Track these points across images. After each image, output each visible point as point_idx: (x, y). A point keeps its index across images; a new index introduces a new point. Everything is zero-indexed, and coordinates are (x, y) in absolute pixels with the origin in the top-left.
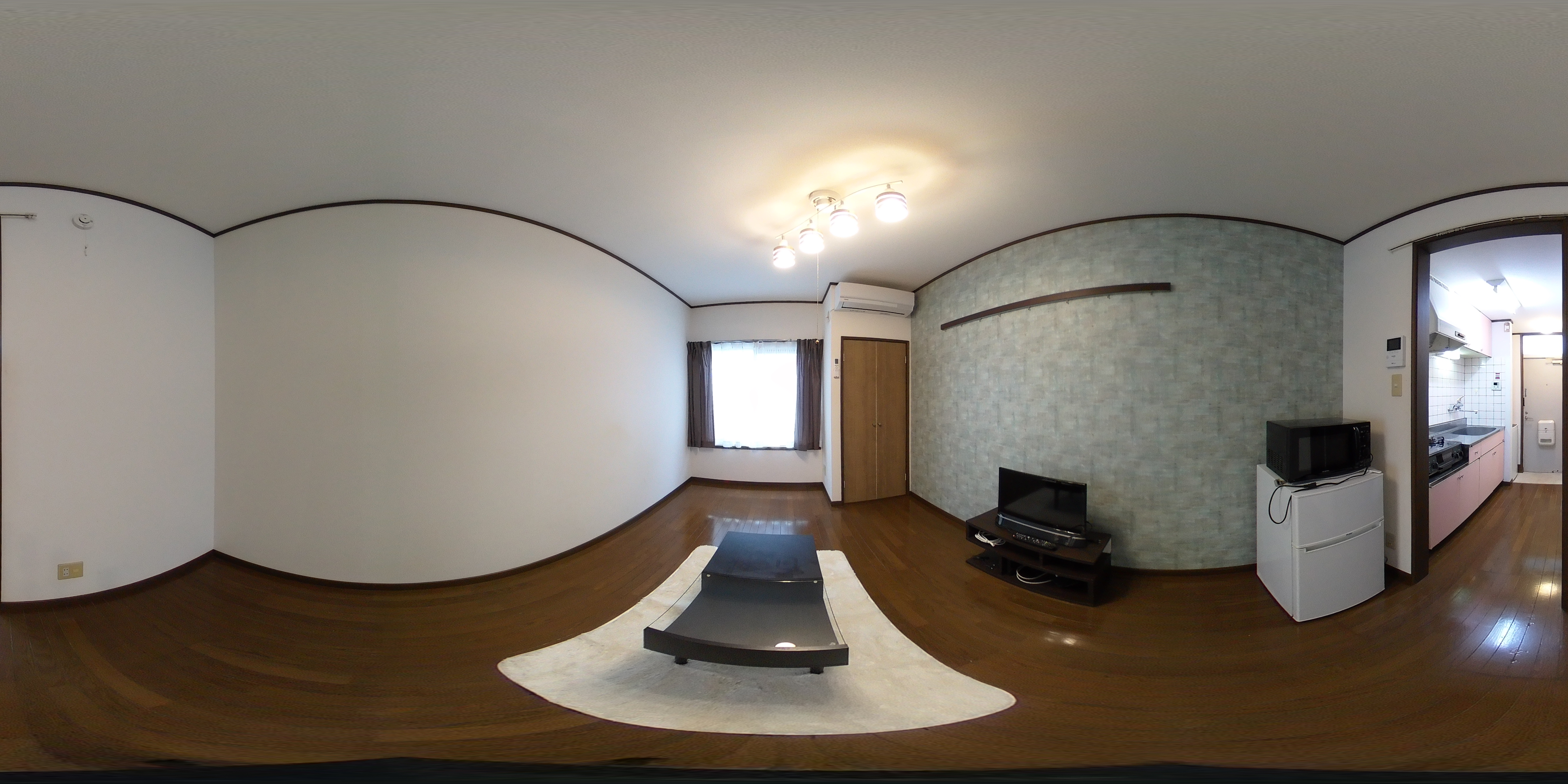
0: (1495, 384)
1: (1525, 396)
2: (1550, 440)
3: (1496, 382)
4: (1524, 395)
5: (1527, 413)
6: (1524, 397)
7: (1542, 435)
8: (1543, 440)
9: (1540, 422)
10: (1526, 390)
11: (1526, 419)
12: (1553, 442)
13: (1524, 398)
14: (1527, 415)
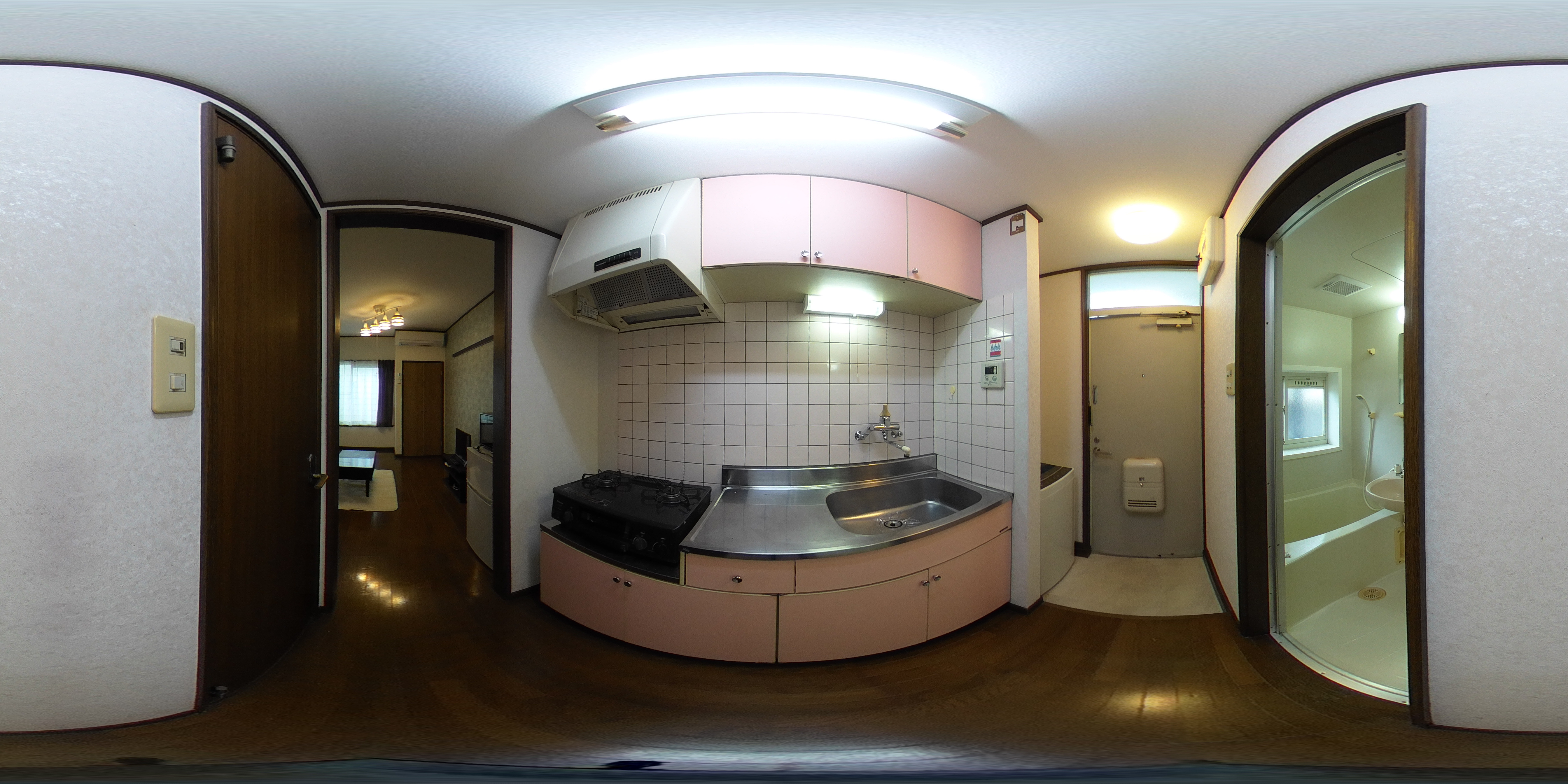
0: (989, 370)
1: (1094, 402)
2: (1153, 503)
3: (990, 364)
4: (1091, 399)
5: (1097, 441)
6: (1091, 404)
7: (1132, 492)
8: (1132, 503)
9: (1130, 463)
10: (1094, 388)
11: (1096, 454)
12: (1159, 507)
13: (1090, 408)
14: (1098, 446)
